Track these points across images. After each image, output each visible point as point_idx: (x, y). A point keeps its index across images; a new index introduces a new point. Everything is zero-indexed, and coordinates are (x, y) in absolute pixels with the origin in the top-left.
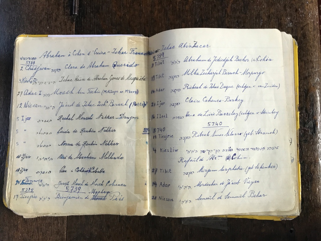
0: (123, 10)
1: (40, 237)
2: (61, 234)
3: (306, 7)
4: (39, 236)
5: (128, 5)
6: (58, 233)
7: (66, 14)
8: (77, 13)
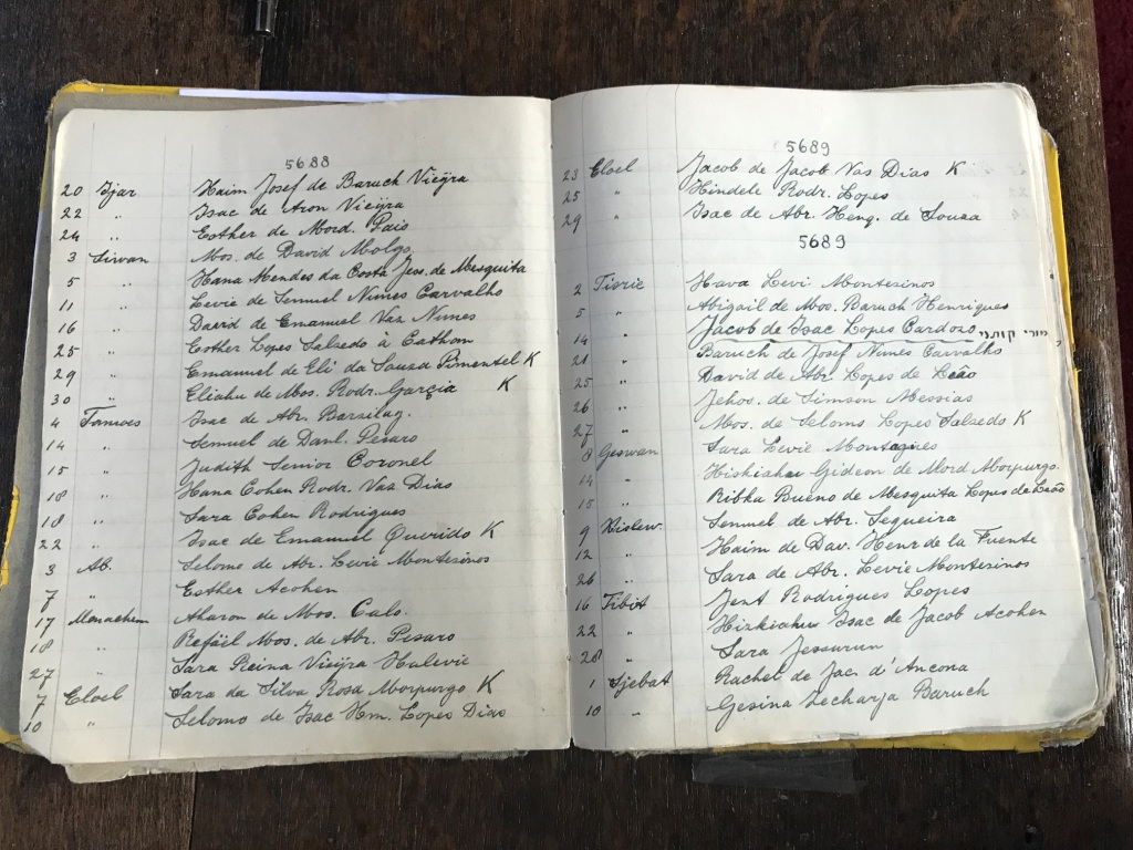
0: (443, 31)
3: (1066, 69)
5: (462, 17)
7: (228, 27)
8: (271, 29)
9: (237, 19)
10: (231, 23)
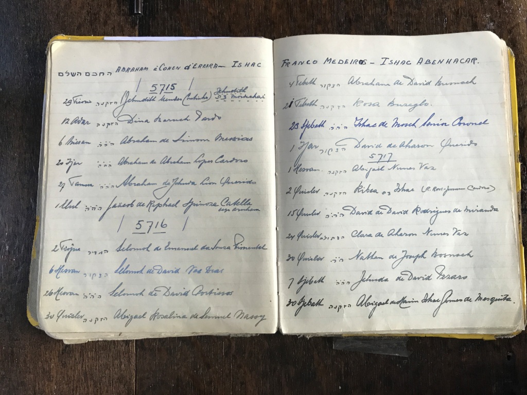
1: (91, 389)
2: (127, 382)
4: (88, 388)
6: (121, 379)
7: (122, 12)
8: (141, 12)
9: (126, 9)
10: (123, 10)
